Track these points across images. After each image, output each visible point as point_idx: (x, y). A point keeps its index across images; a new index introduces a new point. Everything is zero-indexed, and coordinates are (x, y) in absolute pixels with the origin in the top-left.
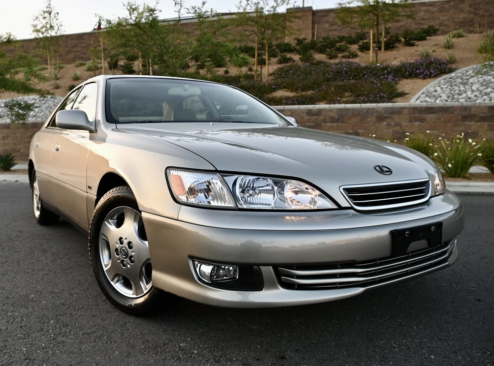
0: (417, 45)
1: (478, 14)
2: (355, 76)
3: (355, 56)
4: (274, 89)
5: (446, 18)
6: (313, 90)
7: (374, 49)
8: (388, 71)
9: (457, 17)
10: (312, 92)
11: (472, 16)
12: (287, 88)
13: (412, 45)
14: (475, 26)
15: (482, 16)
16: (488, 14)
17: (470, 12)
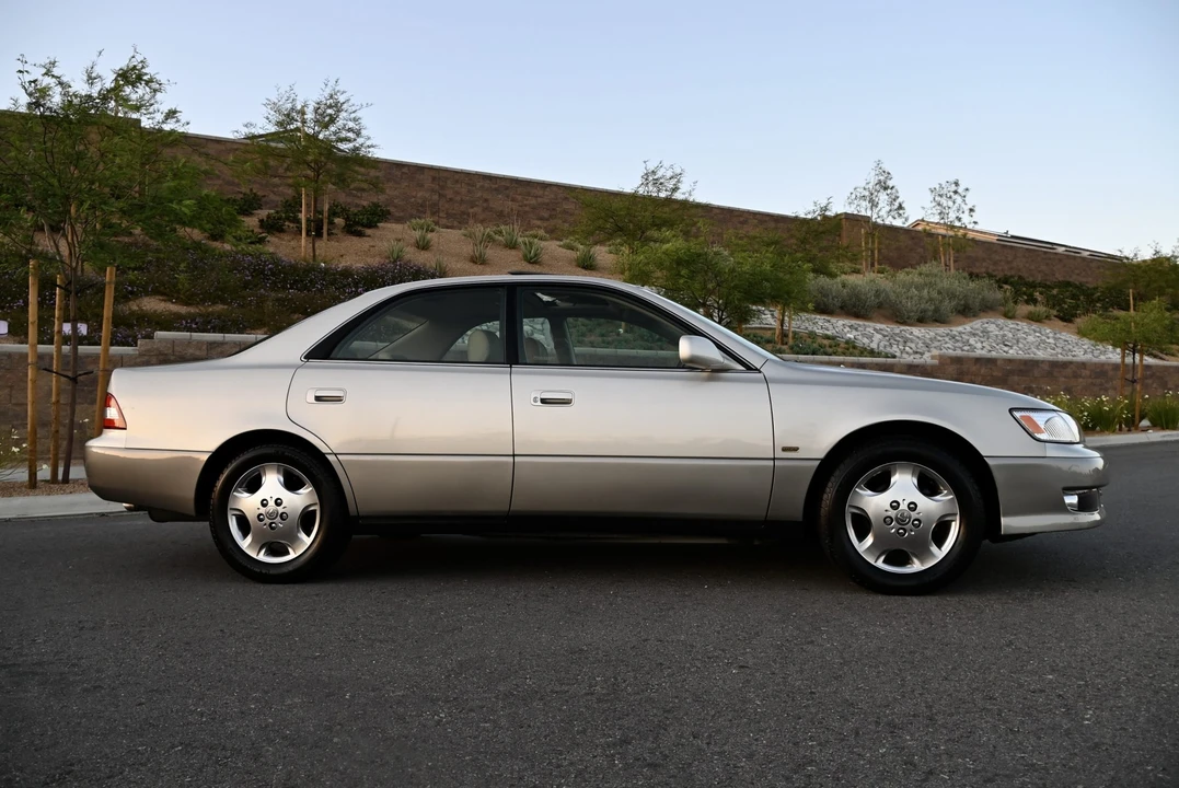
0: (369, 236)
1: (444, 196)
2: (296, 281)
3: (261, 241)
4: (132, 293)
5: (396, 193)
6: (224, 301)
7: (308, 234)
8: (354, 279)
9: (414, 194)
10: (221, 306)
11: (436, 197)
12: (163, 294)
13: (360, 234)
14: (441, 215)
15: (451, 199)
16: (458, 198)
17: (433, 191)
